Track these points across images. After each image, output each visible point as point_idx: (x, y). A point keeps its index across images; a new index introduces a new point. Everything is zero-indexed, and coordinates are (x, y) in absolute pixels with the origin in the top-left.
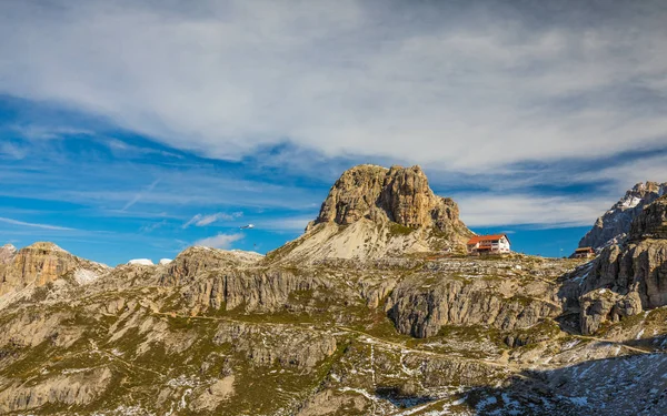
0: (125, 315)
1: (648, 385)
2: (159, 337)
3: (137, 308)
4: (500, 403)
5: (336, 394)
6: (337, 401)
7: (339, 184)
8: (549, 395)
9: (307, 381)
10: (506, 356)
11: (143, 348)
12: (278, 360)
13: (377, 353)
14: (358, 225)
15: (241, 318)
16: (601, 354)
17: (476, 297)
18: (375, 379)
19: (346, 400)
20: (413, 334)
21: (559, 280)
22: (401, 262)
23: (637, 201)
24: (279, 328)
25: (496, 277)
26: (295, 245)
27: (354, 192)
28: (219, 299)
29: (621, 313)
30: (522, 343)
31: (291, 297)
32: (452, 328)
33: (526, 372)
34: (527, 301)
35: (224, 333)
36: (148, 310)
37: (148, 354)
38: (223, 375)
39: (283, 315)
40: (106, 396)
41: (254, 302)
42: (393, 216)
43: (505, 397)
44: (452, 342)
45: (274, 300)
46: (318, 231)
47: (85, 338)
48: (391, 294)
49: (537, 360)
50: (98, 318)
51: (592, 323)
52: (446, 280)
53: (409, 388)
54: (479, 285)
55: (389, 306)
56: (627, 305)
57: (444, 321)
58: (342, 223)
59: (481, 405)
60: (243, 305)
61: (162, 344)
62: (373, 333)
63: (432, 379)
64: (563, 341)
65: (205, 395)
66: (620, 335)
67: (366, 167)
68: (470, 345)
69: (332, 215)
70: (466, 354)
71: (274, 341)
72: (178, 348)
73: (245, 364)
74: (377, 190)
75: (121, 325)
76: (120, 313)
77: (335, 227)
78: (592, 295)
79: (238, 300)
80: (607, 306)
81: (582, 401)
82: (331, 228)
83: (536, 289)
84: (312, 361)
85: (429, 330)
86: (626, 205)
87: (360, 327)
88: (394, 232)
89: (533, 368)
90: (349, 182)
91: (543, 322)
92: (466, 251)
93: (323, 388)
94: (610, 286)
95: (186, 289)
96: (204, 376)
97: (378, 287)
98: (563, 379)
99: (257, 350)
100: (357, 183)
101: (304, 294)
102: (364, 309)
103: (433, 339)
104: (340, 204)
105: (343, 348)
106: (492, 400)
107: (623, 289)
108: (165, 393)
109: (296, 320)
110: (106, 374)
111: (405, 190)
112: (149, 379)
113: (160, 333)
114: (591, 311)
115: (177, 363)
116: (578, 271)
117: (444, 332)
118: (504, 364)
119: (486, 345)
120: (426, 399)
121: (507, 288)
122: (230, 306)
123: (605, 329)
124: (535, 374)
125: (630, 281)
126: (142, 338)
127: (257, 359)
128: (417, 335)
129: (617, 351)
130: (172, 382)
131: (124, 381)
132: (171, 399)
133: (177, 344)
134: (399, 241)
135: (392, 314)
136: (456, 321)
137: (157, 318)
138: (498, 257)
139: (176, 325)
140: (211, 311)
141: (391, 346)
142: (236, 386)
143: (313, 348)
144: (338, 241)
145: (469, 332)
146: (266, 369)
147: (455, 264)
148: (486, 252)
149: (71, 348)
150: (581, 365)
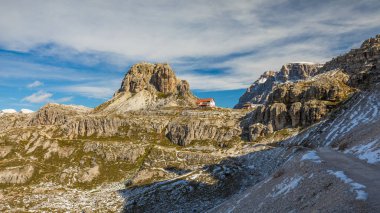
0: (32, 140)
1: (276, 159)
2: (55, 150)
3: (39, 136)
4: (222, 169)
5: (150, 170)
6: (151, 174)
7: (130, 72)
8: (240, 165)
9: (133, 166)
10: (220, 152)
11: (47, 155)
12: (118, 158)
13: (165, 153)
14: (142, 93)
15: (96, 139)
16: (258, 149)
17: (206, 127)
18: (166, 164)
19: (155, 173)
20: (179, 144)
21: (240, 119)
22: (170, 112)
23: (265, 80)
24: (116, 144)
25: (213, 119)
26: (110, 103)
27: (138, 76)
28: (83, 131)
29: (265, 132)
30: (226, 146)
31: (119, 129)
32: (196, 141)
33: (229, 157)
34: (228, 129)
35: (89, 146)
36: (45, 137)
37: (50, 158)
38: (92, 166)
39: (116, 137)
40: (33, 178)
41: (101, 132)
42: (158, 89)
43: (224, 167)
44: (197, 147)
45: (111, 131)
46: (121, 96)
47: (13, 152)
48: (167, 127)
49: (233, 153)
50: (18, 142)
51: (254, 137)
52: (192, 121)
53: (182, 166)
54: (207, 122)
55: (167, 132)
56: (268, 129)
57: (193, 138)
58: (133, 92)
59: (214, 170)
60: (96, 134)
61: (57, 153)
62: (160, 144)
63: (192, 162)
64: (243, 145)
65: (86, 175)
66: (265, 142)
67: (144, 64)
68: (205, 148)
69: (128, 88)
70: (204, 151)
71: (115, 150)
72: (66, 155)
73: (103, 160)
74: (150, 76)
75: (32, 145)
76: (29, 139)
77: (130, 94)
78: (254, 126)
79: (93, 131)
80: (260, 130)
81: (252, 167)
82: (128, 94)
83: (231, 123)
84: (135, 158)
85: (186, 142)
86: (261, 82)
87: (154, 142)
88: (160, 97)
89: (232, 156)
90: (135, 71)
91: (235, 137)
92: (195, 106)
93: (142, 169)
94: (261, 122)
95: (65, 126)
96: (82, 167)
97: (161, 123)
98: (244, 159)
99: (108, 154)
100: (140, 72)
101: (126, 127)
102: (155, 133)
103: (188, 146)
104: (132, 83)
105: (149, 152)
106: (219, 168)
107: (266, 123)
108: (64, 175)
109: (123, 140)
110: (31, 168)
111: (164, 76)
112: (53, 170)
113: (55, 148)
114: (254, 132)
115: (67, 162)
116: (247, 116)
117: (193, 143)
118: (220, 155)
119: (211, 147)
120: (189, 171)
121: (219, 123)
122: (89, 134)
123: (259, 139)
124: (233, 158)
125: (268, 120)
126: (46, 151)
127: (108, 158)
128: (180, 144)
129: (264, 148)
130: (66, 170)
131: (41, 171)
132: (67, 178)
133: (64, 153)
134: (162, 101)
135: (169, 135)
136: (198, 138)
137: (52, 141)
138: (210, 109)
139: (62, 144)
140: (79, 136)
141: (171, 150)
142: (100, 170)
143: (135, 152)
144: (132, 101)
145: (204, 142)
146: (113, 162)
147: (195, 113)
148: (205, 107)
149: (6, 157)
150: (251, 154)
